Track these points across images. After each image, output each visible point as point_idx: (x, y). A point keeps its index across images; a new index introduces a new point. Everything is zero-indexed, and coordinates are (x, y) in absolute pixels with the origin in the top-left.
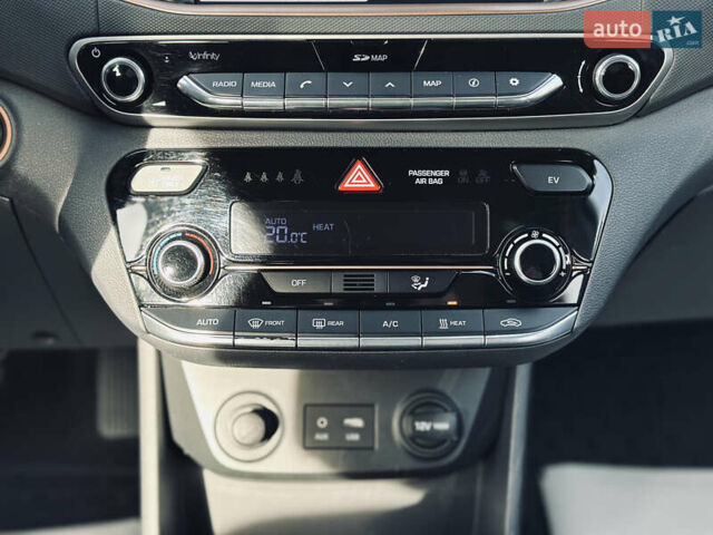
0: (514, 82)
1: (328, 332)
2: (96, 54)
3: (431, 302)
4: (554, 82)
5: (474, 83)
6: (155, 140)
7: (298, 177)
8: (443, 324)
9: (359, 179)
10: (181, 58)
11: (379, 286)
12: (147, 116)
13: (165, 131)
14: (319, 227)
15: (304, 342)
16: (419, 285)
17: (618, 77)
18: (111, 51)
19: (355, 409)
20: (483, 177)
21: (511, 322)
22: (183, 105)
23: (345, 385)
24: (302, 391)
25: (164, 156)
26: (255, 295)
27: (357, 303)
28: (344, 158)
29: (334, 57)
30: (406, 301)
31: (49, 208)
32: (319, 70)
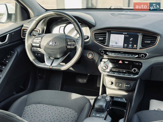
0: (134, 56)
1: (116, 74)
2: (101, 50)
3: (125, 73)
4: (137, 56)
5: (130, 55)
6: (104, 57)
7: (115, 61)
8: (126, 75)
9: (120, 62)
10: (107, 51)
11: (121, 71)
12: (104, 55)
13: (105, 56)
14: (117, 66)
15: (114, 75)
16: (124, 71)
17: (142, 56)
18: (102, 50)
19: (121, 83)
20: (131, 63)
21: (132, 75)
22: (107, 55)
23: (120, 81)
24: (115, 81)
25: (105, 58)
26: (111, 71)
27: (119, 72)
28: (119, 60)
29: (119, 52)
30: (123, 73)
31: (95, 61)
32: (118, 53)
